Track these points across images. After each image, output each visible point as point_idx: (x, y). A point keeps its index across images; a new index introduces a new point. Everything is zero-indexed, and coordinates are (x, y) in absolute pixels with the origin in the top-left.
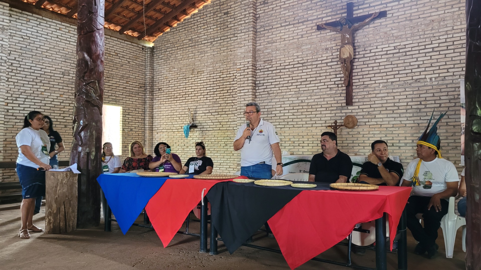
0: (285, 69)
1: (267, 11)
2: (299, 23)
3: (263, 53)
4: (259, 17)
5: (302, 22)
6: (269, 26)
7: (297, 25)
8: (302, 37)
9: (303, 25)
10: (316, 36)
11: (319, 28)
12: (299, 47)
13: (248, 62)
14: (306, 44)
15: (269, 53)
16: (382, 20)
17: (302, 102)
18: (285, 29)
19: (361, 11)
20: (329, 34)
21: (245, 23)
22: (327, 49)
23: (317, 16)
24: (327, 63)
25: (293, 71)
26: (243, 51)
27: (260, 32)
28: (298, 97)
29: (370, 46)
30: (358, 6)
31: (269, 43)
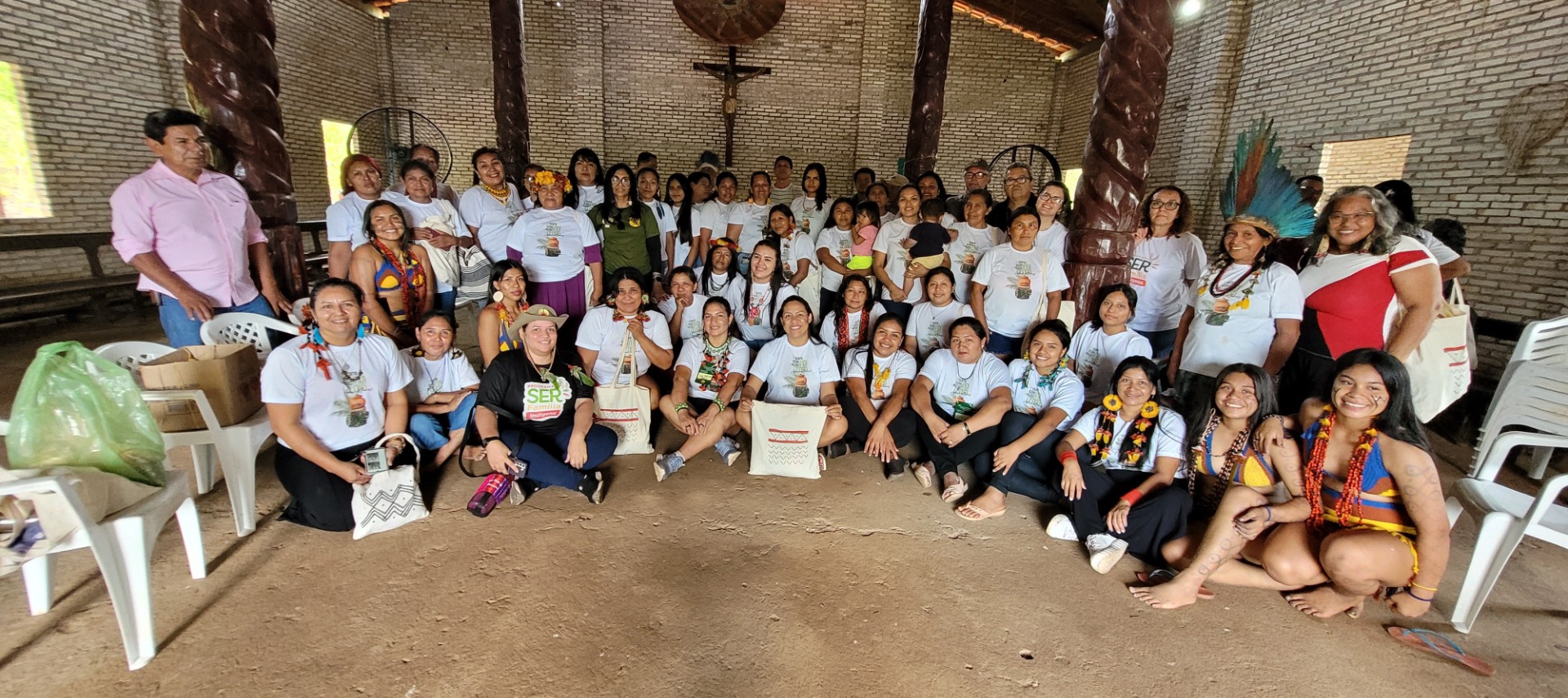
0: (648, 109)
1: (620, 21)
2: (668, 52)
3: (615, 80)
4: (608, 27)
5: (673, 53)
6: (624, 44)
7: (666, 55)
8: (672, 73)
9: (674, 57)
10: (691, 76)
11: (697, 67)
12: (667, 85)
13: (596, 90)
14: (678, 84)
15: (624, 83)
16: (766, 77)
17: (672, 155)
18: (648, 55)
19: (744, 60)
20: (707, 77)
21: (589, 31)
22: (704, 95)
23: (693, 50)
24: (704, 113)
25: (660, 114)
26: (587, 72)
27: (610, 49)
28: (666, 149)
29: (752, 103)
30: (742, 52)
31: (624, 68)
